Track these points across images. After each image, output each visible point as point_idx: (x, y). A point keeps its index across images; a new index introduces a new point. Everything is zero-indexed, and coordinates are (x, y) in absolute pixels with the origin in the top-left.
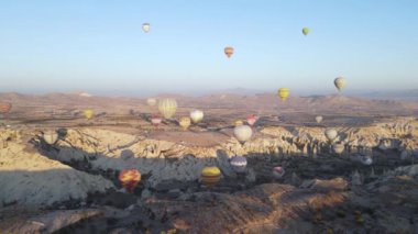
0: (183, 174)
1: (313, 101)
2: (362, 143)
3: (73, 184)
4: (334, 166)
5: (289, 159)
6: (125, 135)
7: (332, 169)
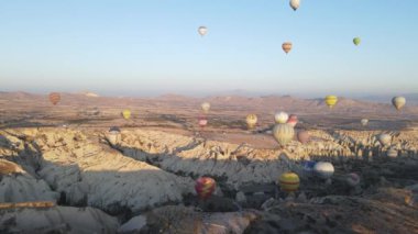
0: (260, 176)
1: (320, 104)
2: (406, 147)
3: (168, 185)
4: (392, 169)
5: (348, 163)
6: (180, 137)
7: (391, 173)
